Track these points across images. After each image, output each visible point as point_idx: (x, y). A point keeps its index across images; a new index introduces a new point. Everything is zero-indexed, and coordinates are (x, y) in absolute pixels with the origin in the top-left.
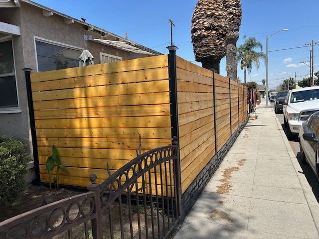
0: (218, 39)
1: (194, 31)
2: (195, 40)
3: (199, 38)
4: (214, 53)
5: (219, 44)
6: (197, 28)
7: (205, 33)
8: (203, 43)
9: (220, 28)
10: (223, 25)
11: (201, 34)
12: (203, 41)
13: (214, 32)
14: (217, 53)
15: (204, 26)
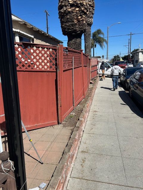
0: (80, 15)
1: (61, 7)
2: (62, 16)
3: (65, 14)
4: (77, 28)
5: (82, 20)
6: (63, 4)
7: (70, 10)
8: (68, 19)
9: (82, 6)
10: (85, 4)
11: (66, 9)
12: (68, 17)
13: (77, 9)
14: (80, 28)
15: (69, 3)
